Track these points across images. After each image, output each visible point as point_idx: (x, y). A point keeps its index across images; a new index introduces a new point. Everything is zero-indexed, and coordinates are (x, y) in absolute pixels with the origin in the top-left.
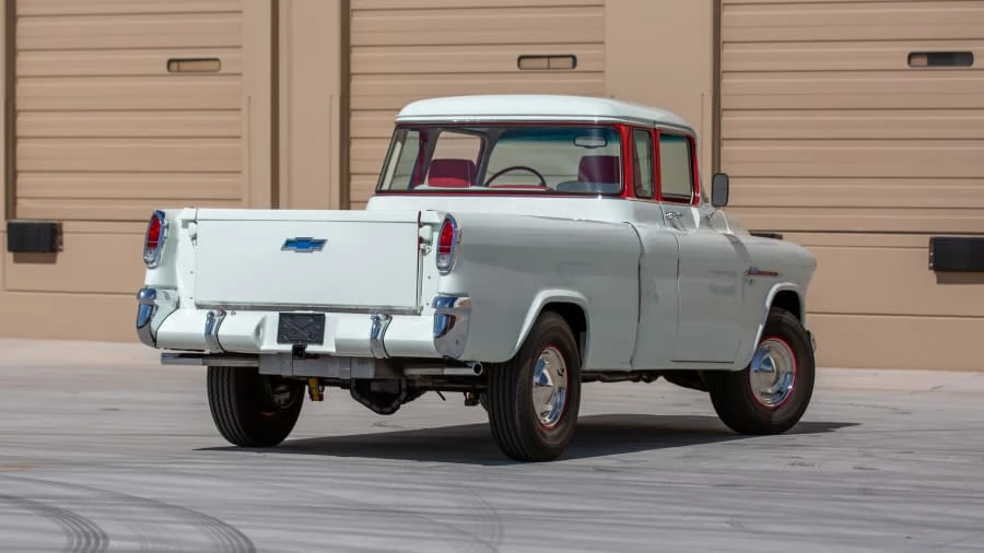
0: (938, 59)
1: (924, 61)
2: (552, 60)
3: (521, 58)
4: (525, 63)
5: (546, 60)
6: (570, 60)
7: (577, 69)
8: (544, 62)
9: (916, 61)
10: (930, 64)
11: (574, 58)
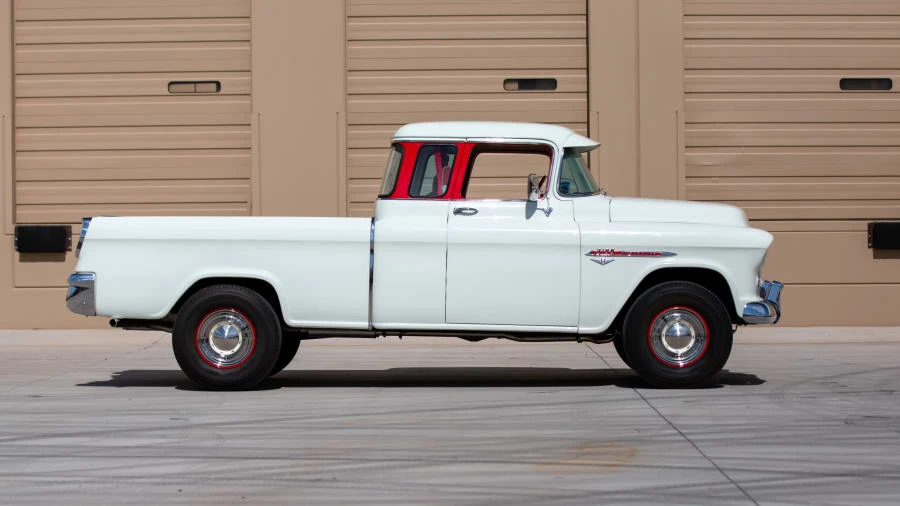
0: (527, 85)
2: (198, 85)
3: (171, 83)
4: (173, 87)
5: (193, 85)
6: (214, 85)
7: (222, 92)
8: (191, 87)
11: (218, 84)
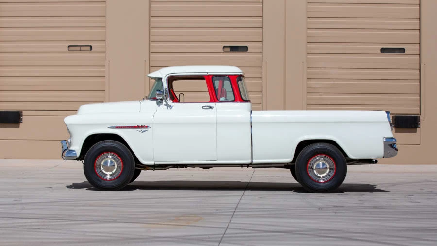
1: (229, 49)
2: (82, 47)
3: (69, 46)
4: (71, 48)
6: (89, 47)
7: (92, 50)
8: (78, 48)
9: (225, 49)
10: (231, 50)
11: (91, 47)
